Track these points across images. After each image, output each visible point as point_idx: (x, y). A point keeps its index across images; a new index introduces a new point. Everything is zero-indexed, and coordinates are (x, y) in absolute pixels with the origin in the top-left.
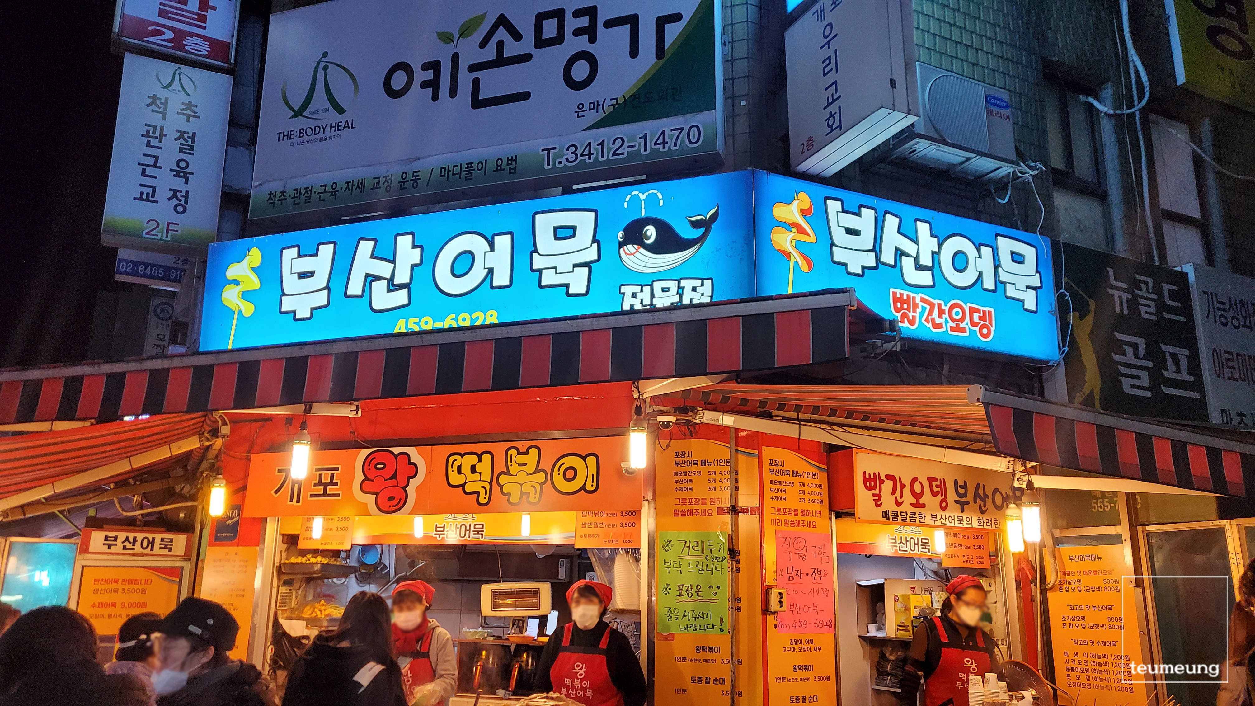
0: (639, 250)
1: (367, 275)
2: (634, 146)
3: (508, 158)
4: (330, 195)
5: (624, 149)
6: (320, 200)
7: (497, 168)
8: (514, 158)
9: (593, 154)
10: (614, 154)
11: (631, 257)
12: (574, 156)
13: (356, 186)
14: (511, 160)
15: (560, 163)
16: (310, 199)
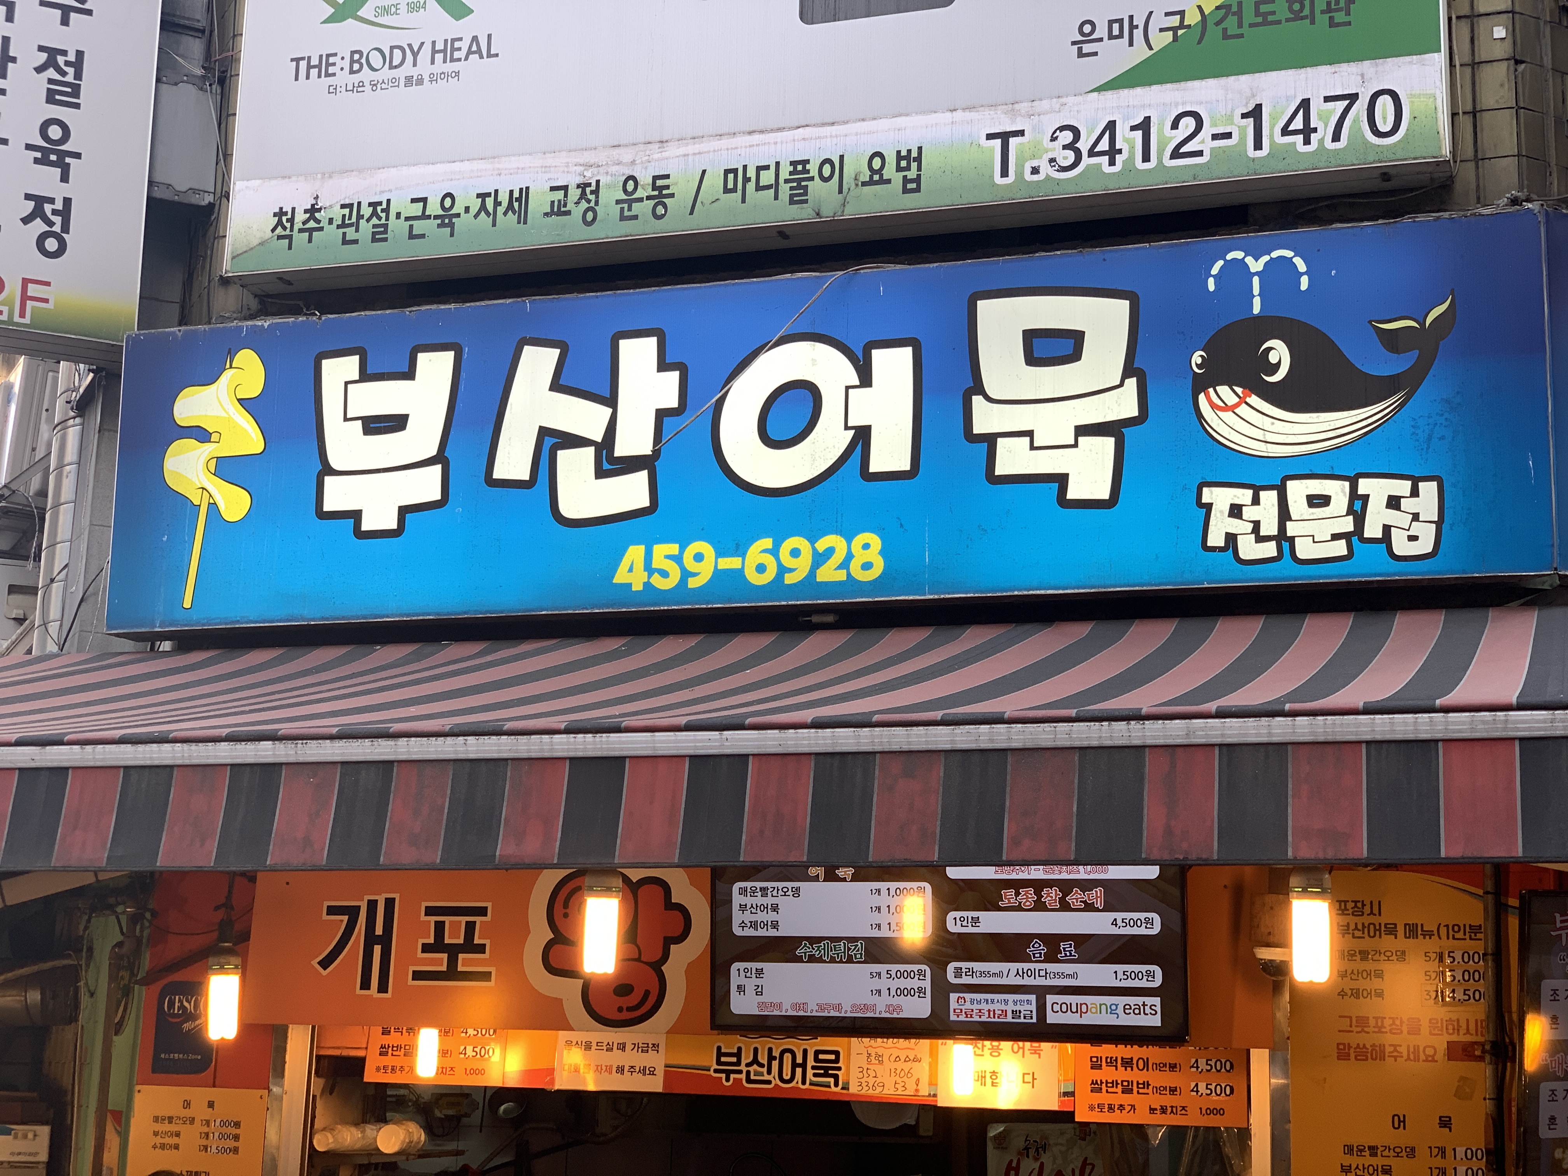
0: (1248, 400)
1: (544, 432)
2: (1228, 135)
3: (899, 152)
4: (439, 226)
5: (1203, 142)
6: (412, 236)
7: (871, 177)
8: (914, 154)
9: (1120, 151)
10: (1176, 154)
11: (1228, 416)
12: (1071, 156)
13: (505, 204)
14: (908, 157)
15: (1035, 171)
16: (386, 232)
